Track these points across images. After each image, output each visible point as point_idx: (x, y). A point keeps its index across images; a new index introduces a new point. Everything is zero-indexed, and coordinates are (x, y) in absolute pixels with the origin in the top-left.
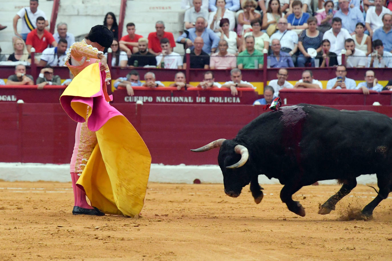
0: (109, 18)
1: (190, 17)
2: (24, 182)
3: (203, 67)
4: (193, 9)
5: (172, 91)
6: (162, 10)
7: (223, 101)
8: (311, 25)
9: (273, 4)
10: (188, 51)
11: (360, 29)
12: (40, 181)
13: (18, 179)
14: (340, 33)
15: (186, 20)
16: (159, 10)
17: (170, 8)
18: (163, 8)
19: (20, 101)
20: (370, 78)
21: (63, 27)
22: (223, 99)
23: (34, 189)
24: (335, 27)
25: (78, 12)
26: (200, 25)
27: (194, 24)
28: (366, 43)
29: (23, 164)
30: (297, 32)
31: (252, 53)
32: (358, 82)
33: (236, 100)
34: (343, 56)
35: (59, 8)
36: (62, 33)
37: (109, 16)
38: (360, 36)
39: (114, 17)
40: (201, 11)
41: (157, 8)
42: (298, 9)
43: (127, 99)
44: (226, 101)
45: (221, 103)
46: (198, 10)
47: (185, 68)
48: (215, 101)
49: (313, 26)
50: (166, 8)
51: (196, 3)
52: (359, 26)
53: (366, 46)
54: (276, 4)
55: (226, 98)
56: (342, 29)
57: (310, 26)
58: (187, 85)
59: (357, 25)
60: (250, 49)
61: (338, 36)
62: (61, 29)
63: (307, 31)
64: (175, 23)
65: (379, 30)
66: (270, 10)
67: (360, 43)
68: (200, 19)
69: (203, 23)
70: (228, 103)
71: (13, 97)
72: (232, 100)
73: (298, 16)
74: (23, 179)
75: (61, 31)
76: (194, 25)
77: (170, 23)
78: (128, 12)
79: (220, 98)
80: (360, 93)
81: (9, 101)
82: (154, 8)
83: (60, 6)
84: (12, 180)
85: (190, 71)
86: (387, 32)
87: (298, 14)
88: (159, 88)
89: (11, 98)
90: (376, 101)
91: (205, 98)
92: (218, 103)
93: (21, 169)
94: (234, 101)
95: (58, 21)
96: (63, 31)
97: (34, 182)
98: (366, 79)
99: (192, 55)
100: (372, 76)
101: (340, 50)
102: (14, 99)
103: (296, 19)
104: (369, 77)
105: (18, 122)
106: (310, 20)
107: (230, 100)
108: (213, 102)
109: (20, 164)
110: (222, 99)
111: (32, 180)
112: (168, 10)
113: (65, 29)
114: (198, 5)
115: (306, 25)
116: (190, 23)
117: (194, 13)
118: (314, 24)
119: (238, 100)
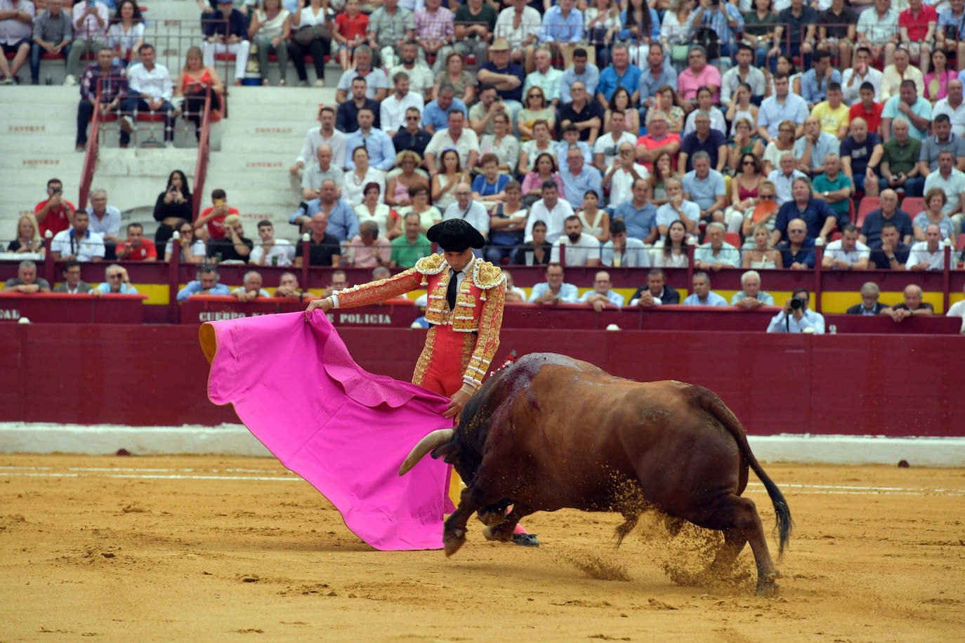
0: (176, 179)
1: (311, 181)
2: (30, 454)
3: (330, 263)
4: (317, 166)
5: (277, 304)
6: (268, 169)
7: (362, 322)
8: (510, 194)
9: (448, 159)
10: (306, 237)
11: (590, 200)
12: (56, 454)
13: (20, 450)
14: (557, 207)
15: (305, 184)
16: (262, 168)
17: (280, 164)
18: (269, 165)
19: (24, 320)
20: (602, 284)
21: (100, 195)
22: (363, 318)
23: (33, 468)
24: (547, 196)
25: (129, 171)
26: (329, 191)
27: (318, 191)
28: (601, 224)
29: (28, 424)
30: (486, 205)
31: (415, 242)
32: (582, 289)
33: (384, 318)
34: (562, 247)
35: (96, 163)
36: (100, 205)
37: (176, 175)
38: (591, 212)
39: (183, 178)
40: (330, 170)
41: (259, 164)
42: (492, 168)
43: (204, 317)
44: (367, 321)
45: (359, 325)
46: (324, 167)
47: (298, 266)
48: (350, 320)
49: (513, 196)
50: (275, 165)
51: (323, 156)
52: (590, 196)
53: (600, 229)
54: (453, 159)
55: (367, 316)
56: (560, 200)
57: (508, 196)
58: (305, 295)
59: (587, 193)
60: (412, 235)
61: (553, 211)
62: (97, 200)
63: (505, 205)
64: (288, 190)
65: (626, 205)
66: (443, 171)
67: (591, 224)
68: (329, 183)
69: (332, 189)
70: (370, 325)
71: (14, 312)
72: (378, 319)
73: (492, 179)
74: (28, 449)
75: (97, 202)
76: (318, 193)
77: (280, 190)
78: (211, 171)
79: (358, 316)
80: (588, 309)
81: (7, 320)
82: (254, 165)
83: (99, 161)
84: (8, 451)
85: (310, 271)
86: (639, 209)
87: (491, 176)
88: (260, 298)
89: (11, 314)
90: (613, 323)
91: (332, 315)
92: (355, 324)
93: (23, 434)
94: (381, 321)
95: (95, 186)
96: (101, 202)
97: (46, 455)
98: (596, 285)
99: (312, 245)
100: (605, 281)
101: (558, 235)
102: (15, 315)
103: (488, 184)
104: (600, 282)
105: (19, 355)
106: (509, 186)
107: (374, 319)
108: (347, 324)
109: (22, 424)
110: (361, 318)
111: (42, 451)
112: (278, 168)
113: (104, 199)
114: (326, 159)
115: (503, 194)
116: (312, 190)
117: (319, 172)
118: (515, 193)
119: (388, 320)
